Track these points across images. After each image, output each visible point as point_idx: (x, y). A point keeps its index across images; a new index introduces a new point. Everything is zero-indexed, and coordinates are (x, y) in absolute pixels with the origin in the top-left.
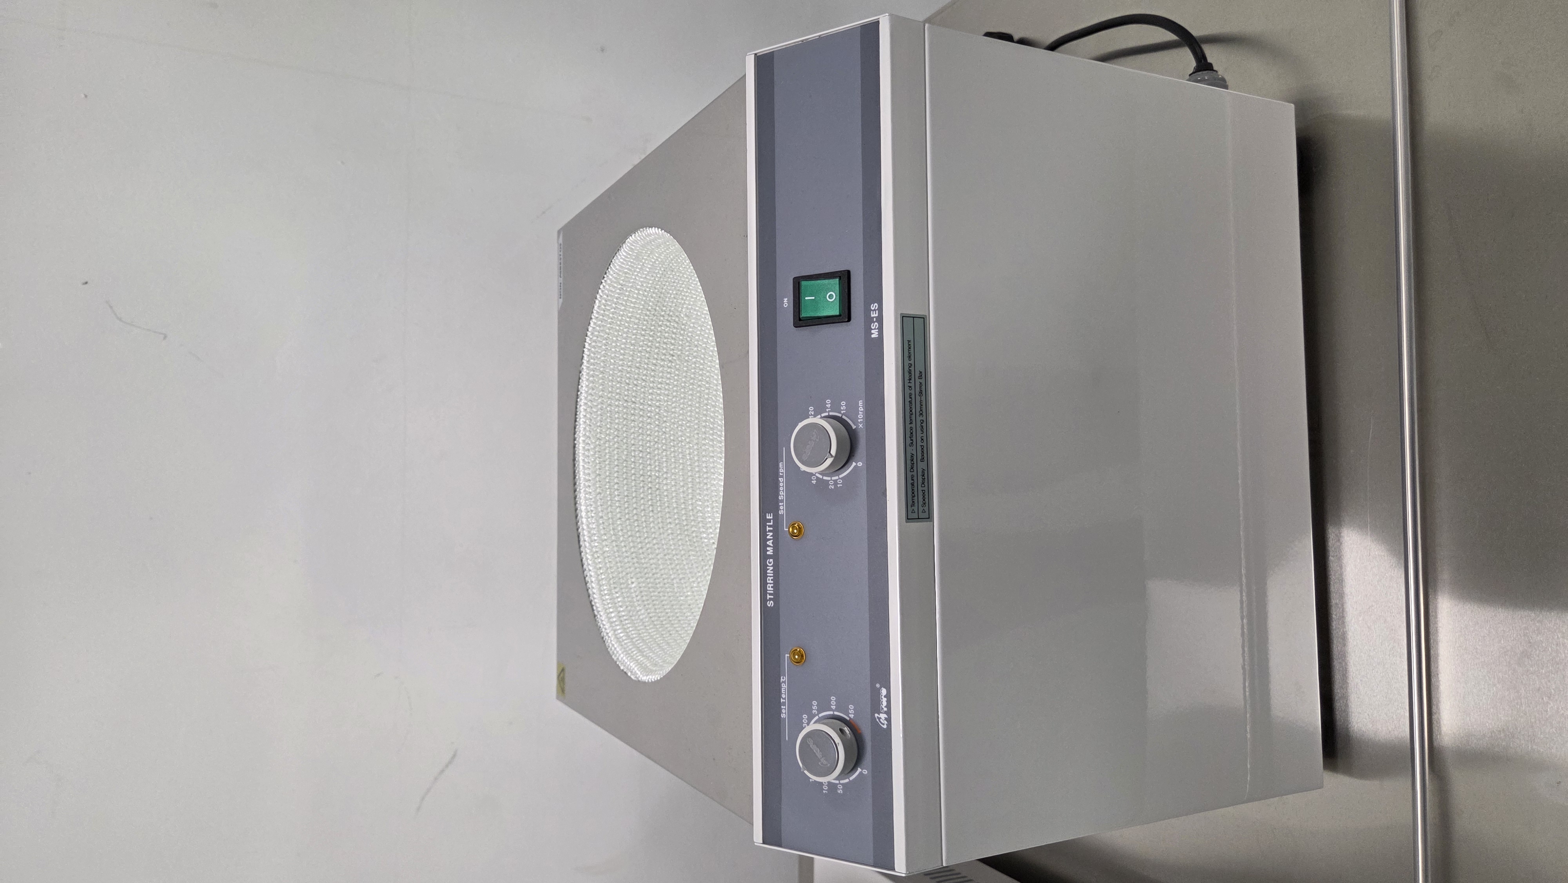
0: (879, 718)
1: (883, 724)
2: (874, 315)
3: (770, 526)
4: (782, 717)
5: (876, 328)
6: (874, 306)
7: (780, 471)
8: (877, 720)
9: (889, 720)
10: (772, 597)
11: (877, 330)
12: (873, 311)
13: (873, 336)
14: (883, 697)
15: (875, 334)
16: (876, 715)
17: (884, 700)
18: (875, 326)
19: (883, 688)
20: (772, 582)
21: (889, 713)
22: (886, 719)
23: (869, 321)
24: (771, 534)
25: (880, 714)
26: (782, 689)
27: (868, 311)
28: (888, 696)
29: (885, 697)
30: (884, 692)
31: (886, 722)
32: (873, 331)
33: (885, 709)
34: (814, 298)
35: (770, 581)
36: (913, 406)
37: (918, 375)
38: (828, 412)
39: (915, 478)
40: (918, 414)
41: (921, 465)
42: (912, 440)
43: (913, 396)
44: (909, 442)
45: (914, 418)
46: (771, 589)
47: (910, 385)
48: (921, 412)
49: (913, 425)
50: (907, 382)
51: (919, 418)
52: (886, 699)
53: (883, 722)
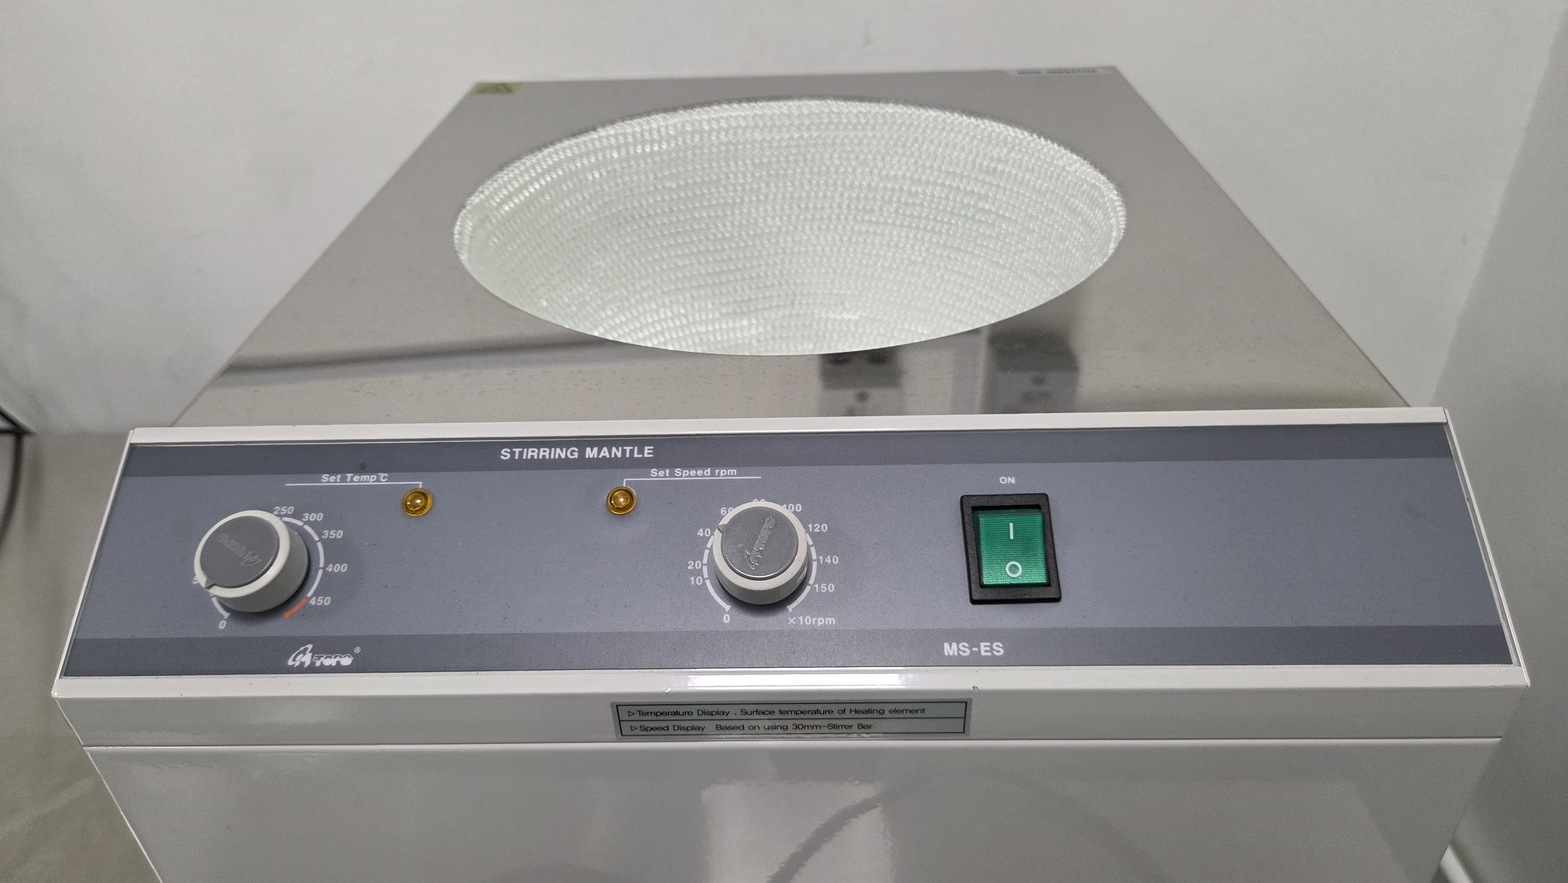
0: (304, 652)
1: (294, 660)
2: (983, 649)
3: (632, 452)
4: (325, 477)
5: (961, 653)
6: (999, 649)
7: (722, 471)
8: (302, 648)
9: (301, 670)
10: (517, 457)
11: (956, 654)
12: (991, 647)
13: (946, 645)
14: (338, 659)
15: (950, 649)
16: (310, 646)
17: (329, 662)
18: (965, 650)
19: (352, 658)
20: (541, 457)
21: (312, 669)
22: (302, 664)
23: (973, 637)
24: (619, 455)
25: (311, 654)
26: (368, 476)
27: (991, 636)
28: (338, 669)
29: (338, 662)
30: (346, 661)
31: (297, 664)
32: (954, 645)
33: (318, 664)
34: (1012, 537)
35: (541, 454)
36: (810, 716)
37: (865, 722)
38: (818, 560)
39: (687, 717)
40: (798, 722)
41: (710, 726)
42: (752, 713)
43: (827, 716)
44: (749, 708)
45: (789, 716)
46: (530, 454)
47: (848, 711)
48: (801, 727)
49: (777, 715)
50: (853, 707)
51: (790, 724)
52: (334, 664)
53: (298, 658)
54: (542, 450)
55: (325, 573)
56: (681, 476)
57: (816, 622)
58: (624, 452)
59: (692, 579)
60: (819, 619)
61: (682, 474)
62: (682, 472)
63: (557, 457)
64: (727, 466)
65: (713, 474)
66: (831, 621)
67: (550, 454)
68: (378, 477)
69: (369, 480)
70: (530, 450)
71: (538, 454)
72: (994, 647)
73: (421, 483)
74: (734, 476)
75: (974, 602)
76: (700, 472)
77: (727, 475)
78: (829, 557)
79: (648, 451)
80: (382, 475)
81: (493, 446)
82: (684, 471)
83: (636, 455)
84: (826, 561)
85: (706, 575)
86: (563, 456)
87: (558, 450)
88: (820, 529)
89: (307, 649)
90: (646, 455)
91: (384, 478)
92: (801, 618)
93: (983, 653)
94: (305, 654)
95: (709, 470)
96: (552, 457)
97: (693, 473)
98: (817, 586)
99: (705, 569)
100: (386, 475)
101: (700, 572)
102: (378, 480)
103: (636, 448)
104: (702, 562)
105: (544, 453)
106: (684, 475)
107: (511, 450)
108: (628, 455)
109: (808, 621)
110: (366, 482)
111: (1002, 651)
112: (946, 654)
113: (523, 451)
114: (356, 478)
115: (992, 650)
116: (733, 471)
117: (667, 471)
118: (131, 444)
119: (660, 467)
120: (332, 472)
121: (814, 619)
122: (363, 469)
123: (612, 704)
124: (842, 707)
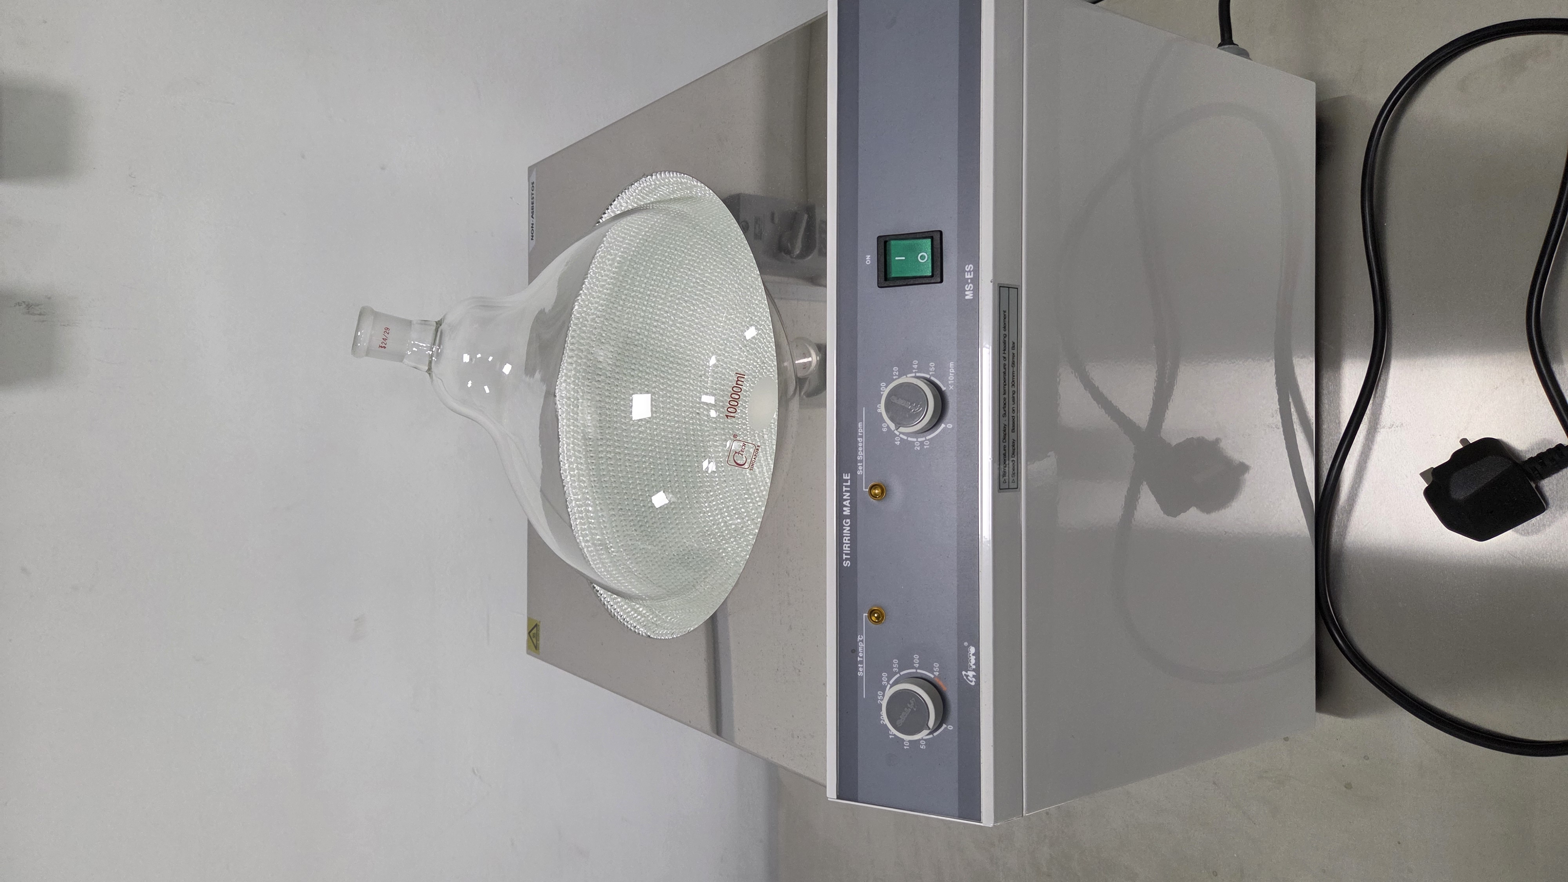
0: (967, 676)
1: (971, 681)
2: (969, 277)
3: (846, 486)
4: (859, 675)
5: (971, 289)
6: (969, 267)
7: (859, 431)
8: (965, 677)
9: (977, 677)
10: (849, 557)
11: (972, 292)
12: (968, 272)
13: (967, 297)
14: (971, 655)
15: (969, 295)
16: (964, 673)
17: (973, 660)
18: (969, 287)
19: (971, 647)
22: (974, 676)
23: (962, 282)
24: (848, 494)
25: (968, 672)
26: (860, 647)
27: (962, 272)
28: (977, 654)
29: (973, 655)
30: (972, 650)
31: (974, 679)
32: (967, 293)
33: (974, 667)
34: (904, 258)
35: (847, 542)
36: (1007, 377)
37: (1011, 345)
38: (915, 372)
39: (1007, 448)
40: (1011, 385)
41: (1013, 436)
42: (1005, 411)
43: (1007, 367)
44: (1002, 412)
45: (1007, 389)
46: (847, 549)
47: (1004, 355)
48: (1013, 383)
49: (1006, 396)
50: (1002, 352)
51: (1011, 389)
52: (974, 657)
53: (971, 679)
54: (844, 541)
55: (919, 668)
56: (863, 456)
57: (952, 373)
58: (846, 491)
59: (925, 447)
60: (951, 371)
61: (861, 455)
62: (860, 456)
63: (849, 532)
64: (857, 428)
65: (862, 437)
66: (951, 365)
67: (847, 536)
68: (860, 641)
69: (862, 646)
70: (844, 549)
71: (847, 544)
72: (967, 270)
73: (864, 615)
74: (863, 424)
75: (942, 281)
76: (860, 445)
77: (862, 428)
78: (914, 366)
79: (846, 477)
80: (859, 638)
81: (841, 571)
82: (859, 454)
83: (849, 484)
84: (916, 368)
85: (924, 439)
86: (849, 528)
87: (845, 531)
88: (896, 371)
89: (965, 674)
90: (849, 478)
91: (861, 637)
92: (950, 382)
93: (972, 276)
94: (968, 676)
95: (859, 439)
96: (849, 535)
97: (860, 449)
98: (931, 373)
99: (920, 440)
100: (859, 636)
101: (922, 443)
102: (862, 641)
103: (844, 484)
104: (915, 442)
105: (846, 540)
106: (862, 454)
107: (844, 560)
108: (849, 489)
109: (951, 378)
110: (863, 648)
111: (971, 265)
112: (972, 298)
113: (845, 553)
114: (861, 655)
115: (970, 271)
116: (860, 425)
117: (859, 464)
118: (838, 798)
119: (857, 469)
120: (857, 670)
121: (951, 374)
122: (855, 651)
123: (999, 492)
124: (1002, 359)
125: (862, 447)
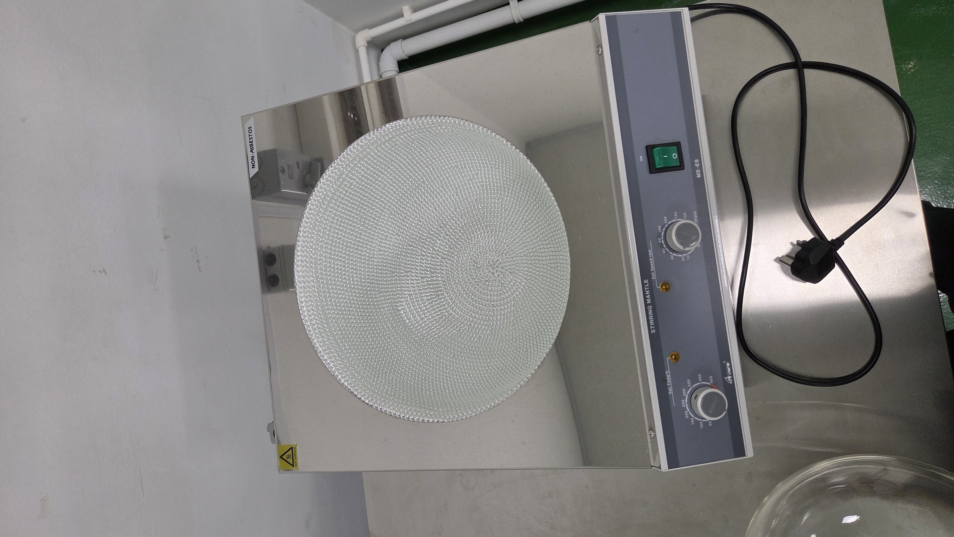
1: (730, 382)
2: (697, 166)
3: (647, 287)
4: (669, 394)
5: (699, 172)
6: (697, 161)
7: (650, 255)
9: (732, 379)
10: (654, 327)
11: (700, 174)
12: (696, 163)
14: (728, 367)
15: (699, 176)
17: (729, 370)
18: (698, 171)
21: (732, 375)
22: (731, 379)
23: (694, 169)
25: (728, 377)
26: (667, 378)
27: (693, 164)
28: (731, 366)
29: (729, 367)
30: (728, 364)
31: (731, 380)
32: (697, 174)
33: (730, 373)
34: (664, 156)
35: (651, 319)
38: (676, 219)
46: (652, 323)
52: (729, 368)
53: (729, 381)
54: (650, 319)
55: (702, 381)
56: (653, 268)
58: (647, 290)
59: (687, 259)
60: (695, 217)
63: (652, 313)
64: (648, 253)
65: (651, 258)
66: (695, 213)
68: (667, 374)
69: (669, 377)
70: (650, 323)
71: (652, 320)
72: (696, 162)
73: (667, 358)
74: (651, 250)
75: (684, 168)
76: (651, 262)
77: (651, 253)
80: (666, 373)
81: (651, 336)
83: (648, 285)
84: (676, 216)
85: (686, 255)
86: (651, 311)
87: (649, 313)
88: (666, 219)
89: (726, 379)
90: (647, 282)
92: (696, 222)
93: (699, 166)
94: (728, 379)
96: (652, 315)
97: (652, 265)
98: (685, 218)
99: (684, 255)
100: (666, 371)
101: (685, 257)
103: (645, 286)
104: (681, 257)
107: (652, 330)
109: (696, 220)
111: (697, 160)
113: (651, 325)
114: (669, 382)
116: (649, 251)
117: (652, 273)
118: (669, 468)
119: (652, 276)
120: (668, 391)
122: (665, 381)
125: (653, 263)
